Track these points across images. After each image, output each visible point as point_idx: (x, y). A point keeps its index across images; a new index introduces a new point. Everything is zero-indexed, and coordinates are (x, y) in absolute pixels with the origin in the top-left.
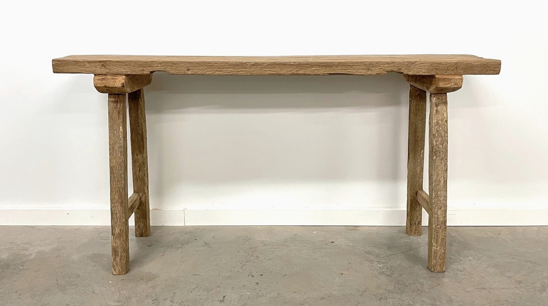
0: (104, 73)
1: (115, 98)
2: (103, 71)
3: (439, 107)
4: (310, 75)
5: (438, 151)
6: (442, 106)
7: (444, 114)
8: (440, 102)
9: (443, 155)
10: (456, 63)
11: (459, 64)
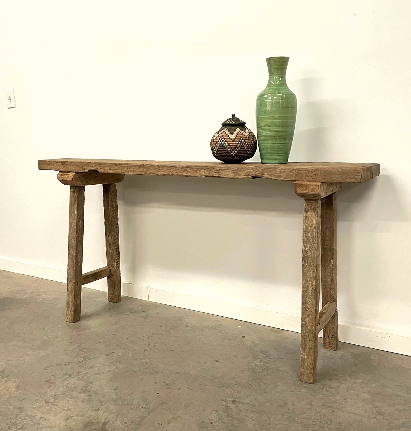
0: (64, 170)
1: (74, 189)
2: (63, 169)
3: (308, 213)
4: (191, 176)
5: (306, 257)
6: (311, 212)
7: (313, 221)
8: (309, 208)
9: (312, 262)
10: (315, 170)
11: (317, 171)
